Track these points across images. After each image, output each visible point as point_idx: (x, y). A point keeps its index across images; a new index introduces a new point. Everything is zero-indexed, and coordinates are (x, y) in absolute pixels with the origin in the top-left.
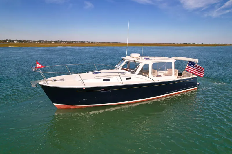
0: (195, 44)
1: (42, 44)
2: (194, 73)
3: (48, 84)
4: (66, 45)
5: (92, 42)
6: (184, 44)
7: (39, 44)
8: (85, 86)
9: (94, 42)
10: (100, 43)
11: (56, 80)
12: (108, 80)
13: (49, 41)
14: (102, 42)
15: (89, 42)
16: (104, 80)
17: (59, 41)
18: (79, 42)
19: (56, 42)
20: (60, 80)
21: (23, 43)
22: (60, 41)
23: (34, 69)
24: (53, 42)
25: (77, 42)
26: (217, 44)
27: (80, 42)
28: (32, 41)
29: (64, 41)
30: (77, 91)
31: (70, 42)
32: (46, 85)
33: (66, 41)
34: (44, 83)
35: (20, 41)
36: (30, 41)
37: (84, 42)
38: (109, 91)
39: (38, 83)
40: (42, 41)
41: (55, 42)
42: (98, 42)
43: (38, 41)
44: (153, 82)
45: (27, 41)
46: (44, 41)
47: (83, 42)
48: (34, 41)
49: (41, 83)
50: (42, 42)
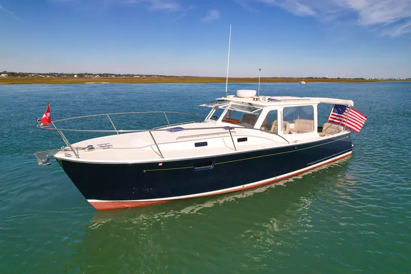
0: (326, 78)
1: (54, 79)
2: (347, 126)
3: (77, 156)
4: (101, 81)
5: (147, 76)
6: (309, 78)
7: (48, 79)
8: (163, 157)
9: (150, 76)
10: (161, 77)
11: (92, 148)
12: (205, 144)
13: (67, 75)
14: (165, 76)
15: (141, 76)
16: (197, 145)
17: (86, 74)
18: (123, 75)
19: (81, 75)
20: (102, 146)
21: (19, 77)
22: (89, 75)
23: (42, 124)
24: (75, 76)
25: (120, 75)
26: (362, 79)
27: (125, 75)
28: (34, 74)
29: (96, 75)
30: (145, 171)
31: (107, 75)
32: (73, 158)
33: (100, 75)
34: (69, 156)
35: (13, 74)
36: (33, 74)
37: (132, 75)
38: (209, 166)
39: (53, 156)
40: (55, 73)
41: (78, 75)
42: (158, 76)
43: (47, 74)
44: (286, 145)
45: (27, 74)
46: (57, 74)
47: (130, 75)
48: (40, 74)
49: (60, 155)
50: (55, 76)
